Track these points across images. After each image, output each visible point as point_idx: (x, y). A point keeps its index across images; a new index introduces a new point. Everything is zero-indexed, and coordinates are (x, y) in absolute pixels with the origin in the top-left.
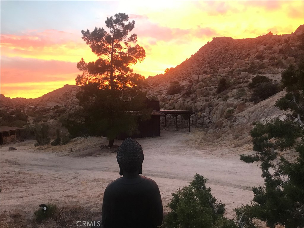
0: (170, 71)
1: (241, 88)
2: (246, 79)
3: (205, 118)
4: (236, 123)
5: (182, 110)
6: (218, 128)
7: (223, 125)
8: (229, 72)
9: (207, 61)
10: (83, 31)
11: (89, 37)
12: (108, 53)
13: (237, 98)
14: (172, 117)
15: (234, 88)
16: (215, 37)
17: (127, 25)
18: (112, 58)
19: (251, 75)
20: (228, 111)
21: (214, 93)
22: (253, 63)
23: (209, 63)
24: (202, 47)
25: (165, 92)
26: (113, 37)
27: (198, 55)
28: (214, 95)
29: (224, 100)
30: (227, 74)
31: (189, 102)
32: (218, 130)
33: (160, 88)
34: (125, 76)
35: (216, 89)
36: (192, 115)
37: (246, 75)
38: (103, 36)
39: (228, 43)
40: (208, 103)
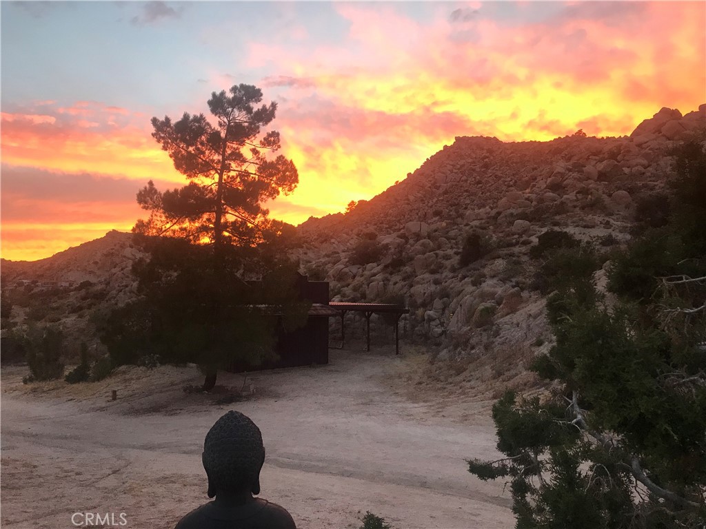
0: (358, 208)
1: (514, 257)
2: (525, 238)
3: (433, 323)
4: (500, 340)
5: (382, 302)
6: (460, 348)
7: (471, 341)
8: (488, 218)
9: (441, 189)
10: (154, 121)
11: (169, 133)
12: (213, 172)
13: (504, 281)
14: (357, 317)
15: (499, 257)
16: (461, 136)
17: (258, 112)
18: (220, 183)
19: (537, 228)
20: (483, 309)
21: (453, 266)
22: (541, 200)
23: (446, 193)
24: (432, 157)
25: (344, 257)
26: (226, 136)
27: (422, 174)
28: (453, 270)
29: (476, 283)
30: (483, 221)
31: (396, 284)
32: (460, 353)
33: (334, 248)
34: (249, 225)
35: (458, 257)
36: (403, 315)
37: (525, 228)
38: (202, 134)
39: (490, 151)
40: (439, 287)
